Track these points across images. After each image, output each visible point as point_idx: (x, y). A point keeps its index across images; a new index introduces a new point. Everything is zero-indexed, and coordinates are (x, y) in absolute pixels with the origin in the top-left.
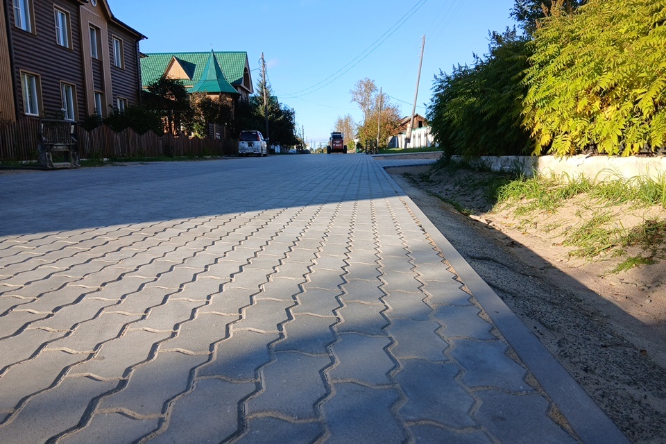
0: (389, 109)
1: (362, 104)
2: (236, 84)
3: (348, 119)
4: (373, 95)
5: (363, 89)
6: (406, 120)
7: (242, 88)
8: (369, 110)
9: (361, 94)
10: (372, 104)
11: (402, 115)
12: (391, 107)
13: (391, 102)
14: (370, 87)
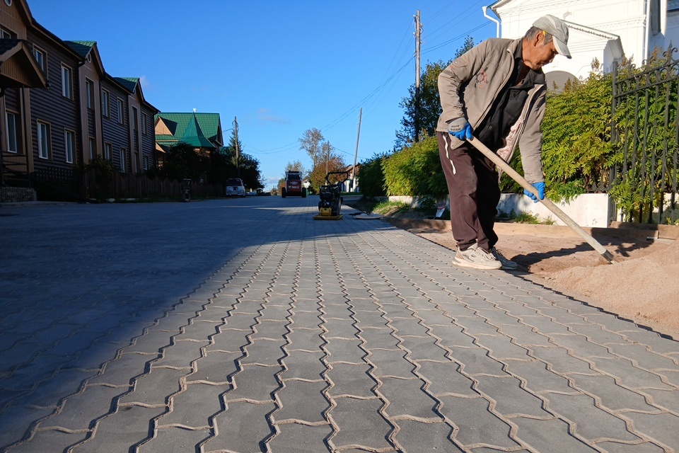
0: (334, 158)
1: (310, 151)
2: (212, 139)
3: (298, 165)
4: (320, 144)
5: (311, 138)
6: (350, 168)
7: (216, 143)
8: (316, 157)
9: (309, 142)
10: (318, 151)
11: (347, 164)
12: (337, 156)
13: (336, 153)
14: (316, 136)
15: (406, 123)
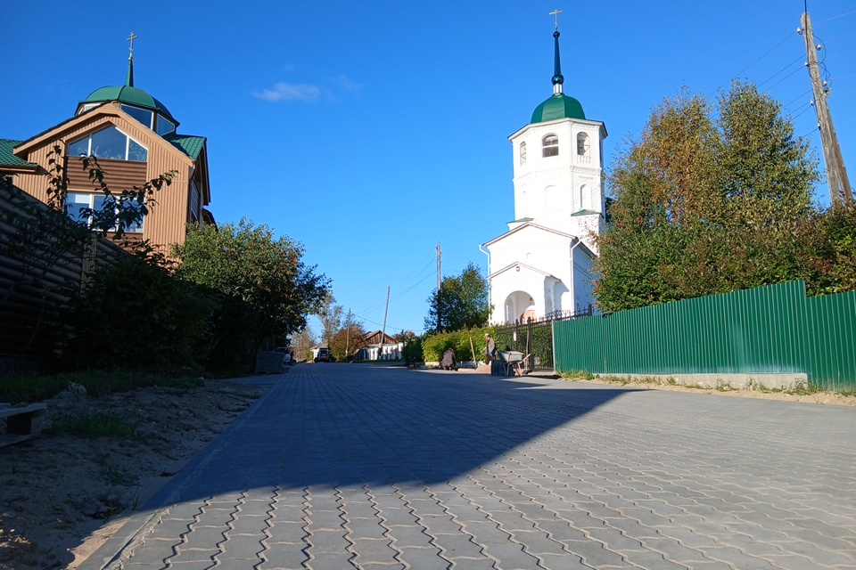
6: (370, 335)
11: (366, 331)
15: (432, 313)
